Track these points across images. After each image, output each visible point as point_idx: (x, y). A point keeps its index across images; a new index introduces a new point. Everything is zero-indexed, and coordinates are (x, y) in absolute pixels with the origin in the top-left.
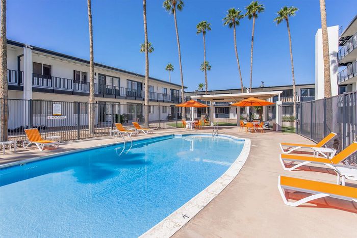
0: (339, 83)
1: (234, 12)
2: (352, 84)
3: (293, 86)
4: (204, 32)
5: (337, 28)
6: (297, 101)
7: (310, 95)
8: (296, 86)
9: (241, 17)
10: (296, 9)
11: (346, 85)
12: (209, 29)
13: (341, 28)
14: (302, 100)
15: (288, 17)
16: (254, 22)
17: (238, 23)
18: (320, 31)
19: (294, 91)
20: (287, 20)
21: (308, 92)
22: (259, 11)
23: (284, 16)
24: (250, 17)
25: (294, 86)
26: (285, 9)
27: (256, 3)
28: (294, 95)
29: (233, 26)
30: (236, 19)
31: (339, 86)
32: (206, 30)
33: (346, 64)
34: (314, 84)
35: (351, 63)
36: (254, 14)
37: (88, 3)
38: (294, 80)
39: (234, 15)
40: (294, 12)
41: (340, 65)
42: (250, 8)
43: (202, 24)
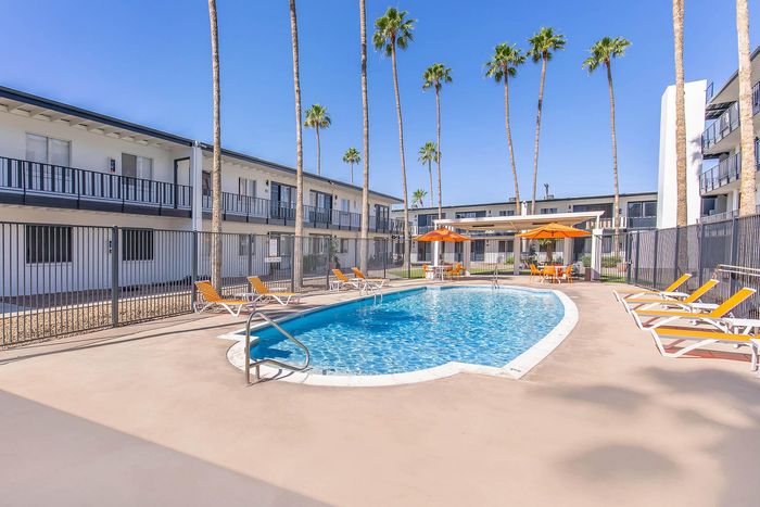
0: (703, 193)
1: (507, 52)
2: (726, 195)
3: (614, 196)
4: (438, 87)
5: (702, 85)
6: (622, 227)
7: (647, 215)
8: (620, 196)
9: (520, 61)
10: (627, 43)
11: (715, 196)
12: (450, 79)
13: (711, 86)
14: (631, 223)
15: (611, 59)
16: (543, 70)
17: (512, 72)
18: (671, 91)
19: (616, 208)
20: (608, 63)
21: (643, 210)
22: (555, 48)
23: (602, 57)
24: (536, 59)
25: (617, 198)
26: (606, 42)
27: (550, 32)
28: (616, 214)
29: (503, 77)
30: (510, 66)
31: (703, 197)
32: (442, 82)
33: (717, 156)
34: (656, 193)
35: (728, 153)
36: (545, 53)
37: (295, 70)
38: (617, 185)
39: (507, 58)
40: (623, 48)
41: (707, 157)
42: (539, 41)
43: (436, 69)
